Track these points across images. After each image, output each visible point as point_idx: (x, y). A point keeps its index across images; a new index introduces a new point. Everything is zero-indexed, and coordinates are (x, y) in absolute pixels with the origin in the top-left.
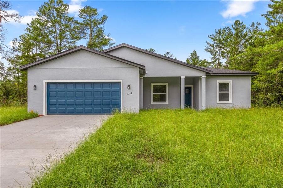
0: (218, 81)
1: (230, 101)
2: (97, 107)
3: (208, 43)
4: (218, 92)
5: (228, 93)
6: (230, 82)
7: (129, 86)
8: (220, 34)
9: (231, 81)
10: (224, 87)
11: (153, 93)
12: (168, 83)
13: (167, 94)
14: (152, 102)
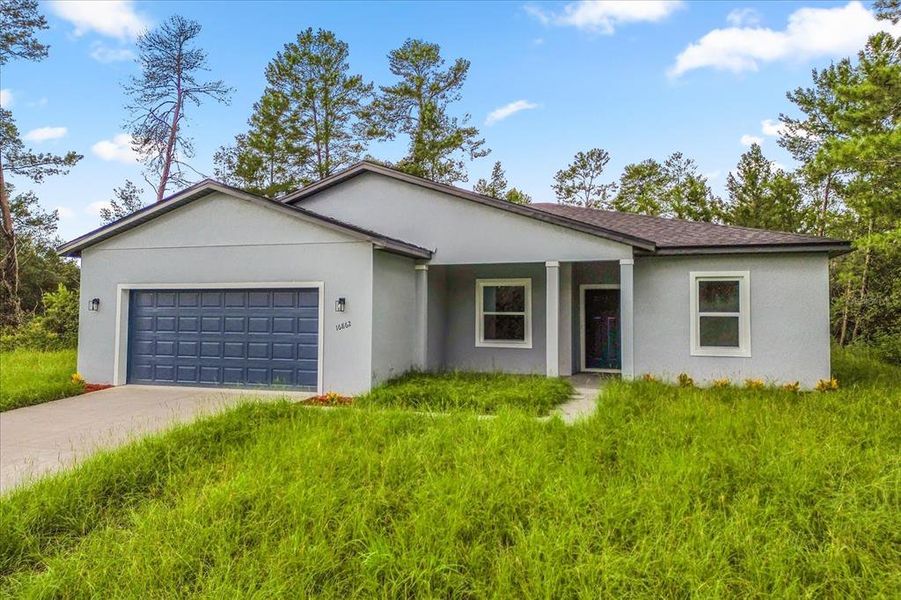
0: (693, 274)
1: (744, 349)
2: (256, 365)
3: (788, 121)
4: (695, 315)
5: (737, 318)
6: (742, 277)
7: (342, 301)
9: (746, 274)
10: (717, 294)
11: (485, 310)
12: (530, 279)
13: (528, 314)
14: (480, 342)
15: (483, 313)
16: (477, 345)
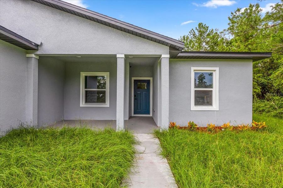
0: (193, 69)
1: (215, 106)
4: (193, 89)
5: (211, 91)
6: (215, 71)
8: (184, 39)
9: (217, 69)
11: (86, 88)
12: (109, 72)
13: (107, 90)
14: (82, 104)
15: (84, 90)
16: (81, 105)
